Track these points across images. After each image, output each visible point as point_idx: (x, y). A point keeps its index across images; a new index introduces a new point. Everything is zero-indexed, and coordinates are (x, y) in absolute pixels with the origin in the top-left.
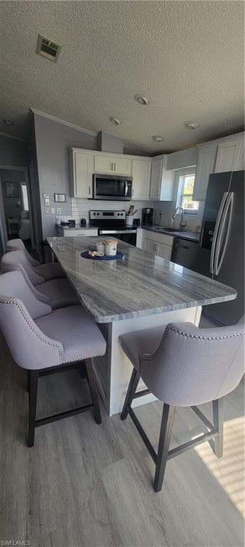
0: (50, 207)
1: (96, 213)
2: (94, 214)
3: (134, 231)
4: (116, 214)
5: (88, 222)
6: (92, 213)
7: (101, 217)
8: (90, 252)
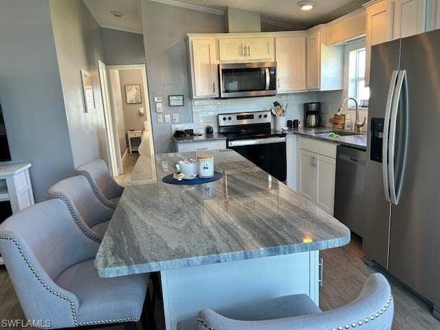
0: (163, 114)
1: (228, 117)
2: (224, 119)
3: (282, 139)
4: (256, 116)
5: (215, 130)
6: (221, 117)
7: (234, 122)
8: (174, 175)
